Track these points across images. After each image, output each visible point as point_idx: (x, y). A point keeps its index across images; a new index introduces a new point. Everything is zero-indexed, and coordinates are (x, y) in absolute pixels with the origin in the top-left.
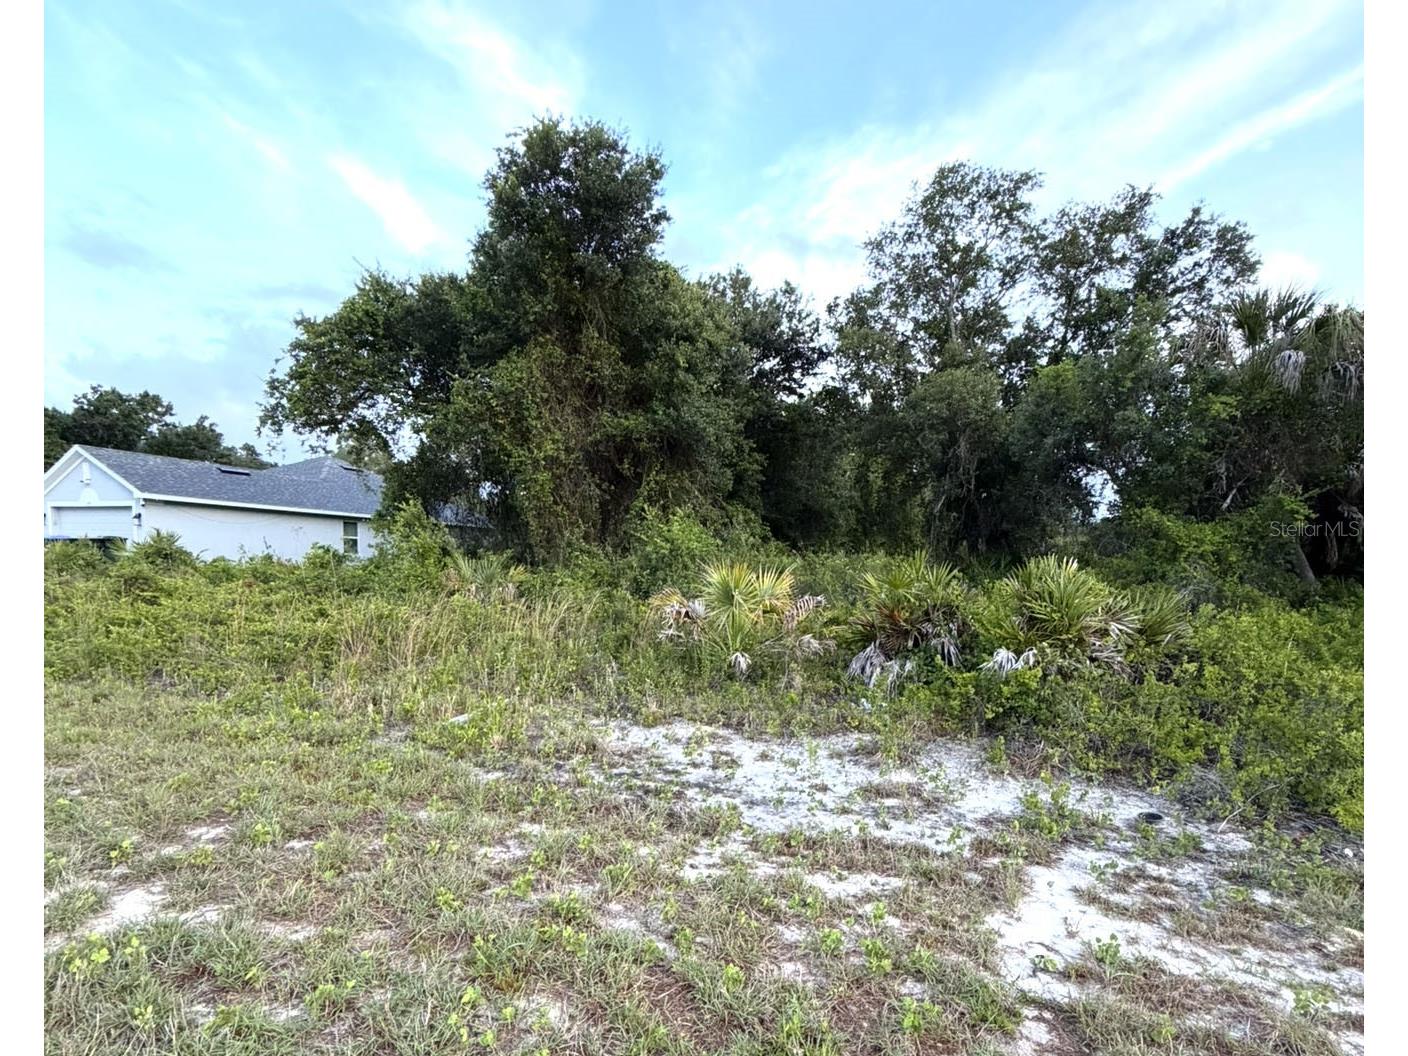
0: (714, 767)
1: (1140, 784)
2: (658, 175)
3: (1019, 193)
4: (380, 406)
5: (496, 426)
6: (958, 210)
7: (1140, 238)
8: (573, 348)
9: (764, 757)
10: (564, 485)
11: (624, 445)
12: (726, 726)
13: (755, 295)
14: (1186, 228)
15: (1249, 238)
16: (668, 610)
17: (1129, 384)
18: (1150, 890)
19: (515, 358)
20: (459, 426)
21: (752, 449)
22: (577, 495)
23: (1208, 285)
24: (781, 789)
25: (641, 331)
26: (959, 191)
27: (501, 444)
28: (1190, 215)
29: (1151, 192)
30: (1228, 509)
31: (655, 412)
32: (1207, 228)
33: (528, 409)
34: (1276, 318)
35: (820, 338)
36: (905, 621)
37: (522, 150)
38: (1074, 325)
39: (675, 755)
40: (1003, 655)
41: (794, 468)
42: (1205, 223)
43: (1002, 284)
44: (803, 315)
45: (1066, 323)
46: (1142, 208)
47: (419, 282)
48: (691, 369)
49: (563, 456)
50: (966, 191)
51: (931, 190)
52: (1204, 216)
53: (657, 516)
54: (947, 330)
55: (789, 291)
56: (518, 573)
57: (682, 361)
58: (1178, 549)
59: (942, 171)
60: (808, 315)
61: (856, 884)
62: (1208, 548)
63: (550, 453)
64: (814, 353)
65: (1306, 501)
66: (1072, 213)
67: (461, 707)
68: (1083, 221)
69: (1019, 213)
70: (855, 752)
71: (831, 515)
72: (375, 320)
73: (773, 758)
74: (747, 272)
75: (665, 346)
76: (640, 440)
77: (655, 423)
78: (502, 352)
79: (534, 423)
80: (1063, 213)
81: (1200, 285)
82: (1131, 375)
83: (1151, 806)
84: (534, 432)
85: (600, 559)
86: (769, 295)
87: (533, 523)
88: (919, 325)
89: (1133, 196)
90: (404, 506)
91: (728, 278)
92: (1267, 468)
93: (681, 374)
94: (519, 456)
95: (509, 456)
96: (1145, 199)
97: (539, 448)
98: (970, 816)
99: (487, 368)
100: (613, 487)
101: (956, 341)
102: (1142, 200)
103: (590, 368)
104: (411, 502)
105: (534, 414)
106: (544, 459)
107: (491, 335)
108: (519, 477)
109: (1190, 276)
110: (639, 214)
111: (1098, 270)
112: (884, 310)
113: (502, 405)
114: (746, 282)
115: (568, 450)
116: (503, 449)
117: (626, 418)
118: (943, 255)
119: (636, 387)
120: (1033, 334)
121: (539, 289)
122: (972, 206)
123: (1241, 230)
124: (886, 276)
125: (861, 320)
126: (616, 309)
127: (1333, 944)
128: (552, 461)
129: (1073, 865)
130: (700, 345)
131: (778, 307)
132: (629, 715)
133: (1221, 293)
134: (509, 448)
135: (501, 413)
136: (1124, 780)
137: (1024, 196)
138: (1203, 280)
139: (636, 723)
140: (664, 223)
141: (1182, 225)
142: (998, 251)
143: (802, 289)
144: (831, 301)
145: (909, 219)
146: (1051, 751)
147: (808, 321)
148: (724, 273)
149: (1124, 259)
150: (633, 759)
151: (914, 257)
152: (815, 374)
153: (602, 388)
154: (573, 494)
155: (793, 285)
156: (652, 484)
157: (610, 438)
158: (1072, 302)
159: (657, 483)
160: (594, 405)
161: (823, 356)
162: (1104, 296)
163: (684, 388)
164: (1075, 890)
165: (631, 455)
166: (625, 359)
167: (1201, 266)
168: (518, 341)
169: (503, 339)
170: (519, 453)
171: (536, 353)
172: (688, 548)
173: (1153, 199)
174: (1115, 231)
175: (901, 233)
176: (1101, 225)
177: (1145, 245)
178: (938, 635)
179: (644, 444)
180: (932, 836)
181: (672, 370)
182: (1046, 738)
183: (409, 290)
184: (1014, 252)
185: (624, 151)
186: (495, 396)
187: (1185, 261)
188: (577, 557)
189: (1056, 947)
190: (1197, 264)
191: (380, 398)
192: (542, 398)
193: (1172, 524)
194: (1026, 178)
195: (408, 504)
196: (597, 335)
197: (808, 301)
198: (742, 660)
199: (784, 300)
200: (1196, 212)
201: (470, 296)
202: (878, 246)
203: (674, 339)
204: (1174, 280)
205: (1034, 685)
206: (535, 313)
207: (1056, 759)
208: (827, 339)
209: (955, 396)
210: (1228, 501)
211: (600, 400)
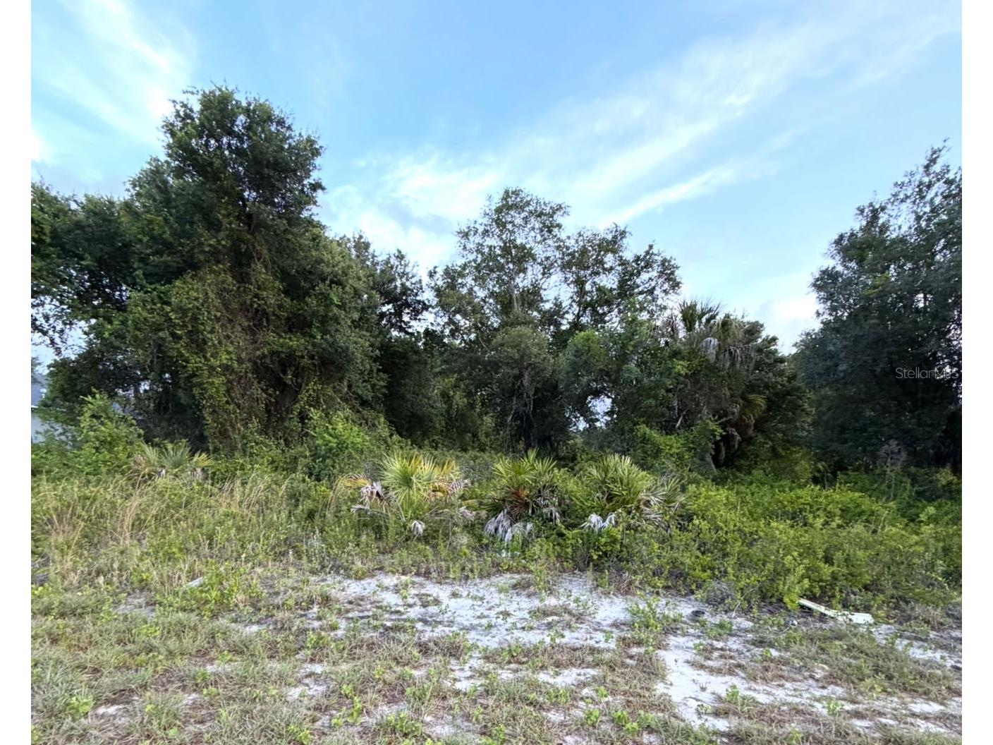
0: (424, 606)
1: (683, 593)
2: (316, 153)
3: (555, 217)
4: (47, 307)
5: (173, 335)
6: (518, 221)
7: (621, 257)
8: (242, 278)
9: (455, 595)
10: (235, 389)
11: (287, 360)
12: (418, 574)
13: (374, 256)
14: (645, 256)
15: (677, 268)
16: (364, 491)
17: (631, 349)
18: (721, 656)
19: (190, 280)
20: (137, 333)
21: (379, 370)
22: (246, 397)
23: (655, 292)
24: (479, 617)
25: (297, 271)
26: (519, 207)
27: (179, 352)
28: (647, 248)
29: (627, 230)
30: (679, 428)
31: (314, 337)
32: (656, 258)
33: (202, 324)
34: (700, 317)
35: (424, 294)
36: (527, 496)
37: (197, 107)
38: (584, 306)
39: (391, 599)
40: (594, 518)
41: (405, 385)
42: (655, 255)
43: (544, 274)
44: (410, 276)
45: (579, 304)
46: (621, 239)
47: (83, 200)
48: (342, 307)
49: (236, 365)
50: (522, 209)
51: (501, 204)
52: (655, 250)
53: (321, 417)
54: (511, 302)
55: (400, 257)
56: (201, 459)
57: (335, 300)
58: (659, 451)
59: (507, 192)
60: (413, 277)
61: (569, 677)
62: (674, 450)
63: (225, 362)
64: (419, 304)
65: (720, 424)
66: (585, 235)
67: (192, 576)
68: (589, 241)
69: (556, 230)
70: (514, 587)
71: (431, 421)
72: (42, 228)
73: (461, 596)
74: (368, 237)
75: (321, 287)
76: (303, 357)
77: (314, 345)
78: (178, 273)
79: (209, 336)
80: (580, 235)
81: (651, 291)
82: (632, 343)
83: (693, 606)
84: (210, 344)
85: (271, 449)
86: (385, 257)
87: (209, 419)
88: (492, 294)
89: (616, 231)
90: (89, 398)
91: (352, 240)
92: (697, 405)
93: (335, 310)
94: (196, 362)
95: (187, 361)
96: (623, 234)
97: (214, 356)
98: (604, 623)
99: (164, 285)
100: (278, 393)
101: (517, 308)
102: (621, 234)
103: (256, 296)
104: (97, 396)
105: (208, 329)
106: (220, 367)
107: (165, 258)
108: (195, 380)
109: (647, 286)
110: (300, 180)
111: (597, 273)
112: (469, 281)
113: (180, 318)
114: (367, 246)
115: (240, 361)
116: (182, 355)
117: (290, 339)
118: (506, 250)
119: (297, 316)
120: (558, 311)
121: (214, 226)
122: (526, 220)
123: (672, 263)
124: (471, 257)
125: (452, 286)
126: (278, 251)
127: (817, 673)
128: (227, 369)
129: (677, 647)
130: (347, 289)
131: (392, 267)
132: (342, 571)
133: (662, 298)
134: (187, 355)
135: (178, 325)
136: (674, 592)
137: (558, 218)
138: (654, 288)
139: (349, 577)
140: (320, 191)
141: (643, 254)
142: (539, 251)
143: (410, 258)
144: (431, 268)
145: (486, 221)
146: (633, 578)
147: (413, 280)
148: (350, 236)
149: (612, 268)
150: (360, 605)
151: (490, 247)
152: (419, 320)
153: (265, 313)
154: (243, 395)
155: (403, 253)
156: (311, 392)
157: (273, 353)
158: (582, 292)
159: (314, 391)
160: (259, 326)
161: (426, 307)
162: (600, 290)
163: (336, 320)
164: (688, 662)
165: (293, 369)
166: (286, 292)
167: (652, 280)
168: (190, 266)
169: (178, 263)
170: (195, 361)
171: (210, 278)
172: (352, 443)
173: (627, 234)
174: (607, 251)
175: (481, 229)
176: (599, 245)
177: (623, 263)
178: (547, 506)
179: (306, 361)
180: (591, 638)
181: (327, 306)
182: (628, 569)
183: (74, 206)
184: (548, 254)
185: (289, 128)
186: (172, 310)
187: (644, 276)
188: (252, 447)
189: (700, 698)
190: (651, 279)
191: (48, 299)
192: (215, 316)
193: (655, 435)
194: (560, 208)
195: (94, 397)
196: (264, 271)
197: (414, 266)
198: (419, 526)
199: (397, 263)
200: (651, 247)
201: (146, 222)
202: (466, 235)
203: (328, 282)
204: (638, 286)
205: (619, 537)
206: (210, 245)
207: (637, 582)
208: (428, 296)
209: (523, 346)
210: (679, 422)
211: (265, 324)
